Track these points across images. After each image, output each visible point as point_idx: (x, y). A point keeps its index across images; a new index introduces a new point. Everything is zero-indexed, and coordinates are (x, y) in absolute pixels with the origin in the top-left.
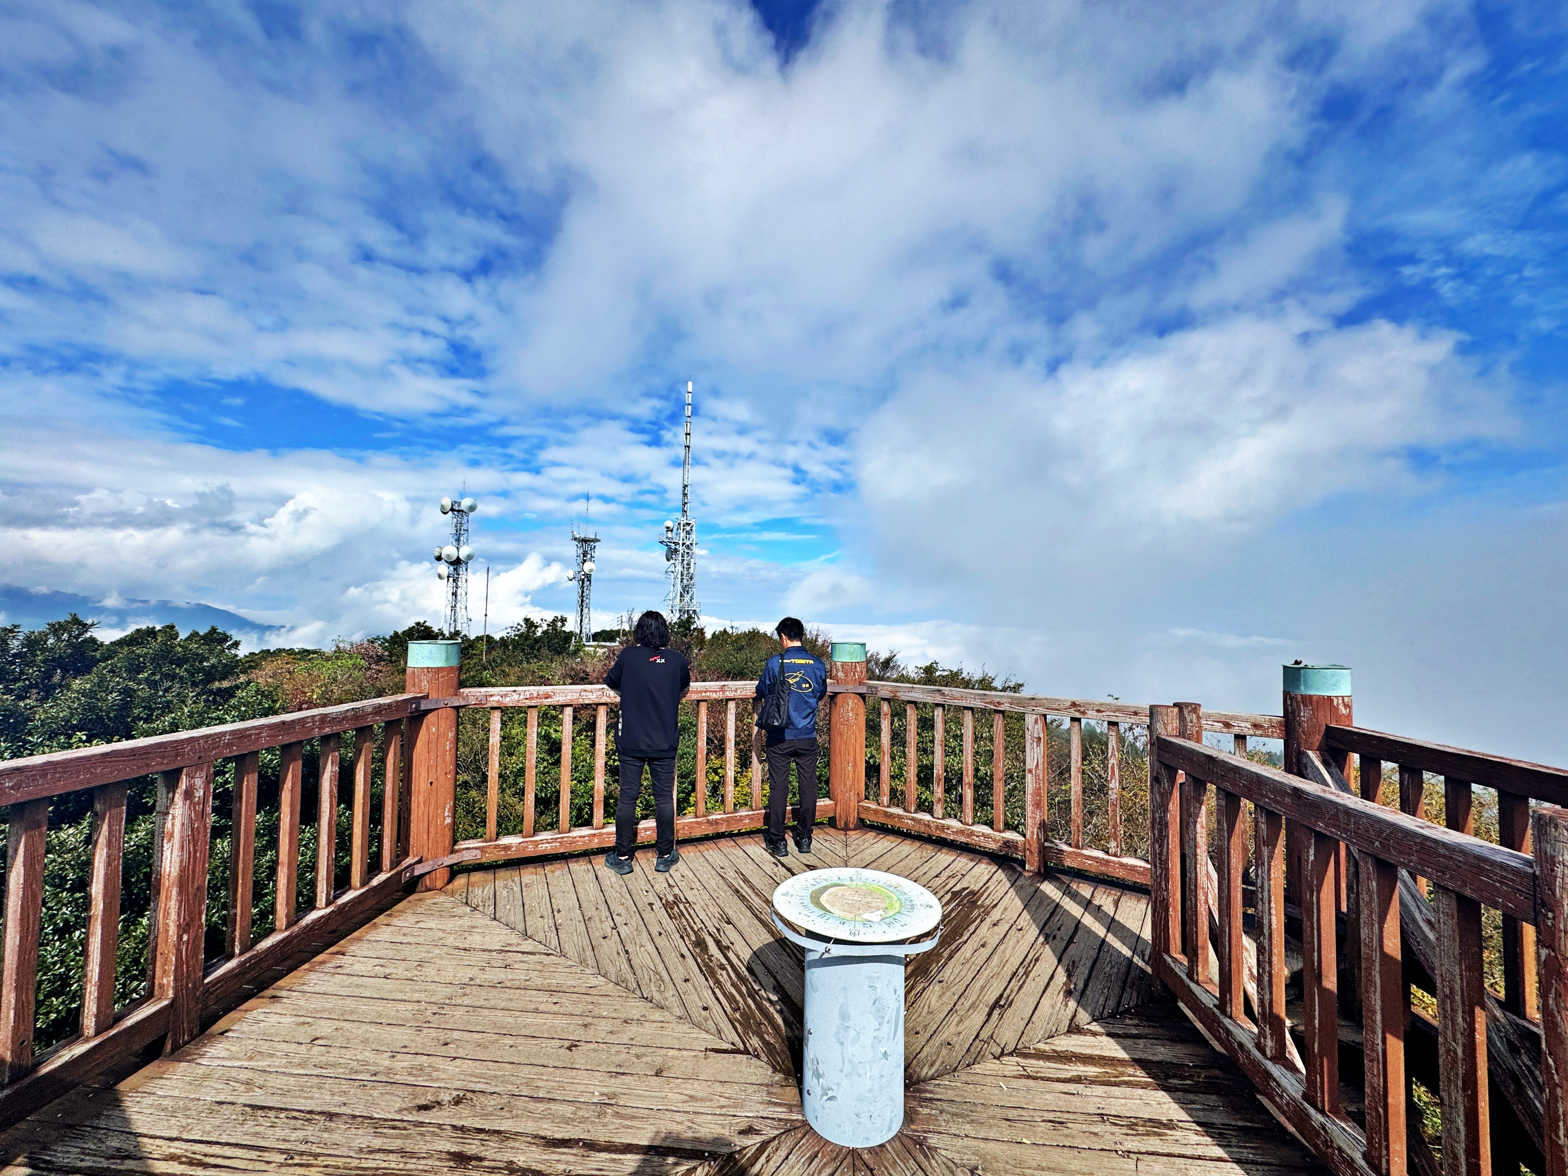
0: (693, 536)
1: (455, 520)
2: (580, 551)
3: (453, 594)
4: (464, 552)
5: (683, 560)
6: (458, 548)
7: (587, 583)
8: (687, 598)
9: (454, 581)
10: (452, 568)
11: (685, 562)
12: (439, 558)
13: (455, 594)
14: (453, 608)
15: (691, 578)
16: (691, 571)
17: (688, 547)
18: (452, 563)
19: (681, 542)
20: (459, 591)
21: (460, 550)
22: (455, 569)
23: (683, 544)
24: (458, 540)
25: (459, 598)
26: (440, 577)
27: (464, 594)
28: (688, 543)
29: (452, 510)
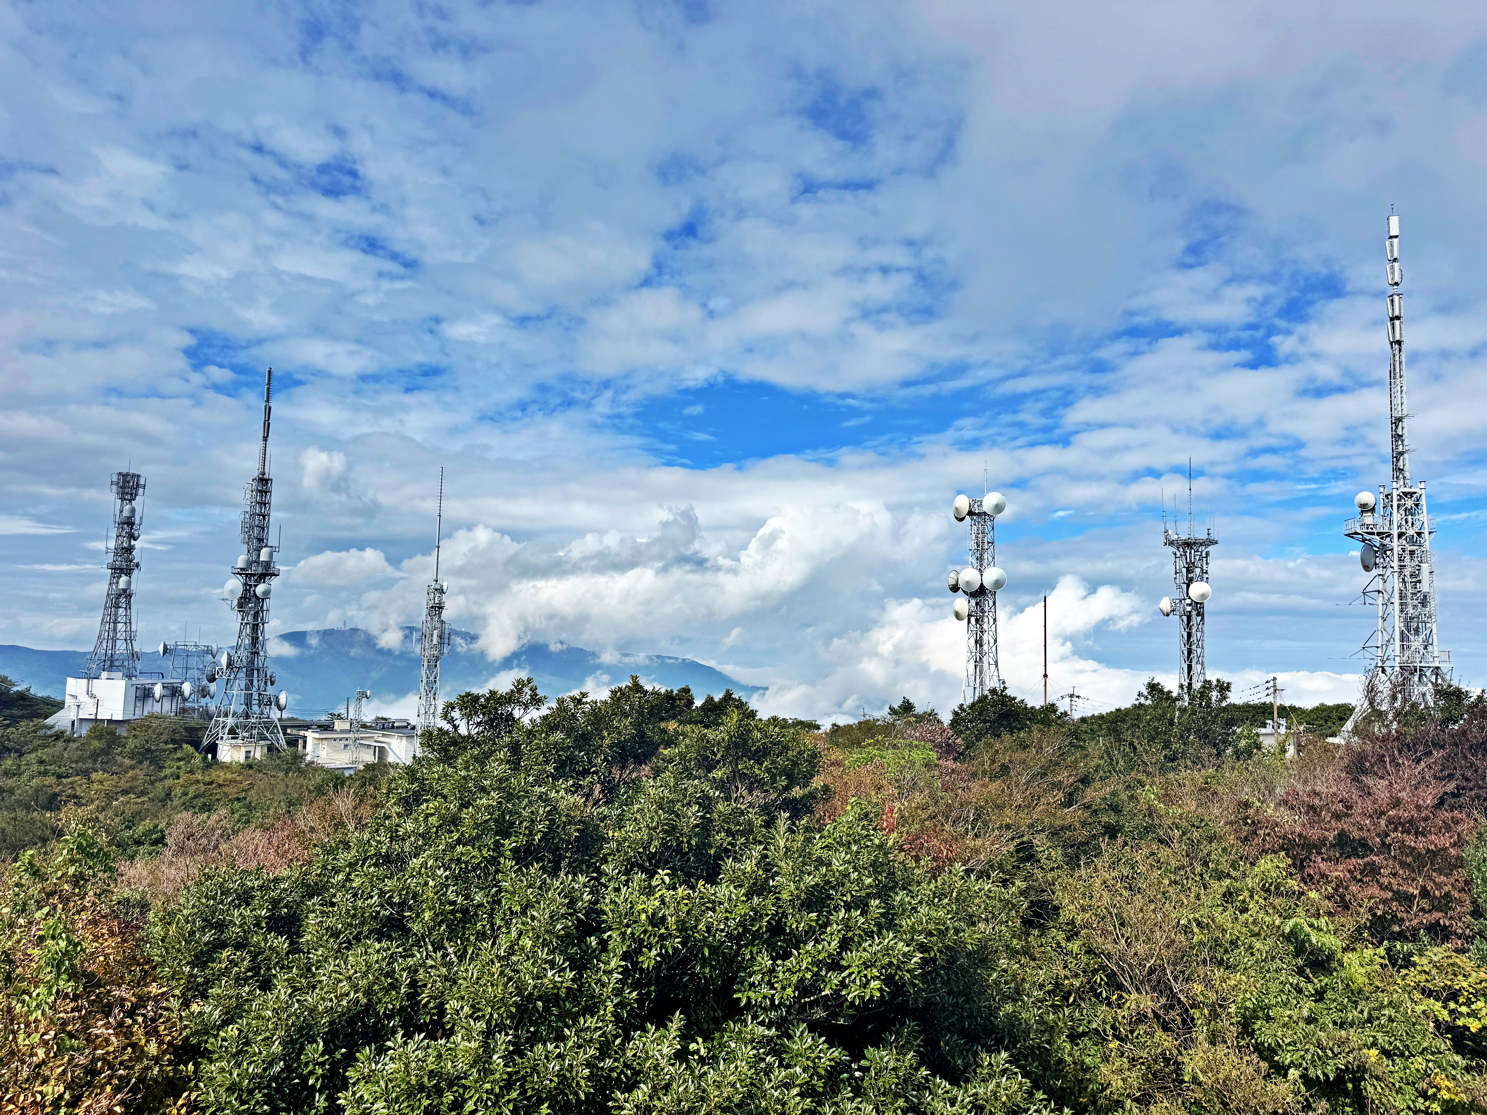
0: (1424, 516)
1: (975, 528)
2: (1181, 564)
3: (976, 642)
4: (991, 576)
5: (1402, 567)
6: (980, 571)
7: (1196, 620)
8: (1416, 643)
9: (977, 621)
10: (973, 602)
11: (1407, 572)
12: (955, 588)
13: (979, 642)
14: (979, 662)
15: (1424, 603)
16: (1424, 587)
17: (1411, 541)
18: (973, 595)
19: (1395, 532)
20: (985, 637)
21: (985, 574)
22: (977, 604)
23: (1400, 535)
24: (980, 559)
25: (985, 647)
26: (958, 616)
27: (992, 642)
28: (1411, 532)
29: (970, 513)
